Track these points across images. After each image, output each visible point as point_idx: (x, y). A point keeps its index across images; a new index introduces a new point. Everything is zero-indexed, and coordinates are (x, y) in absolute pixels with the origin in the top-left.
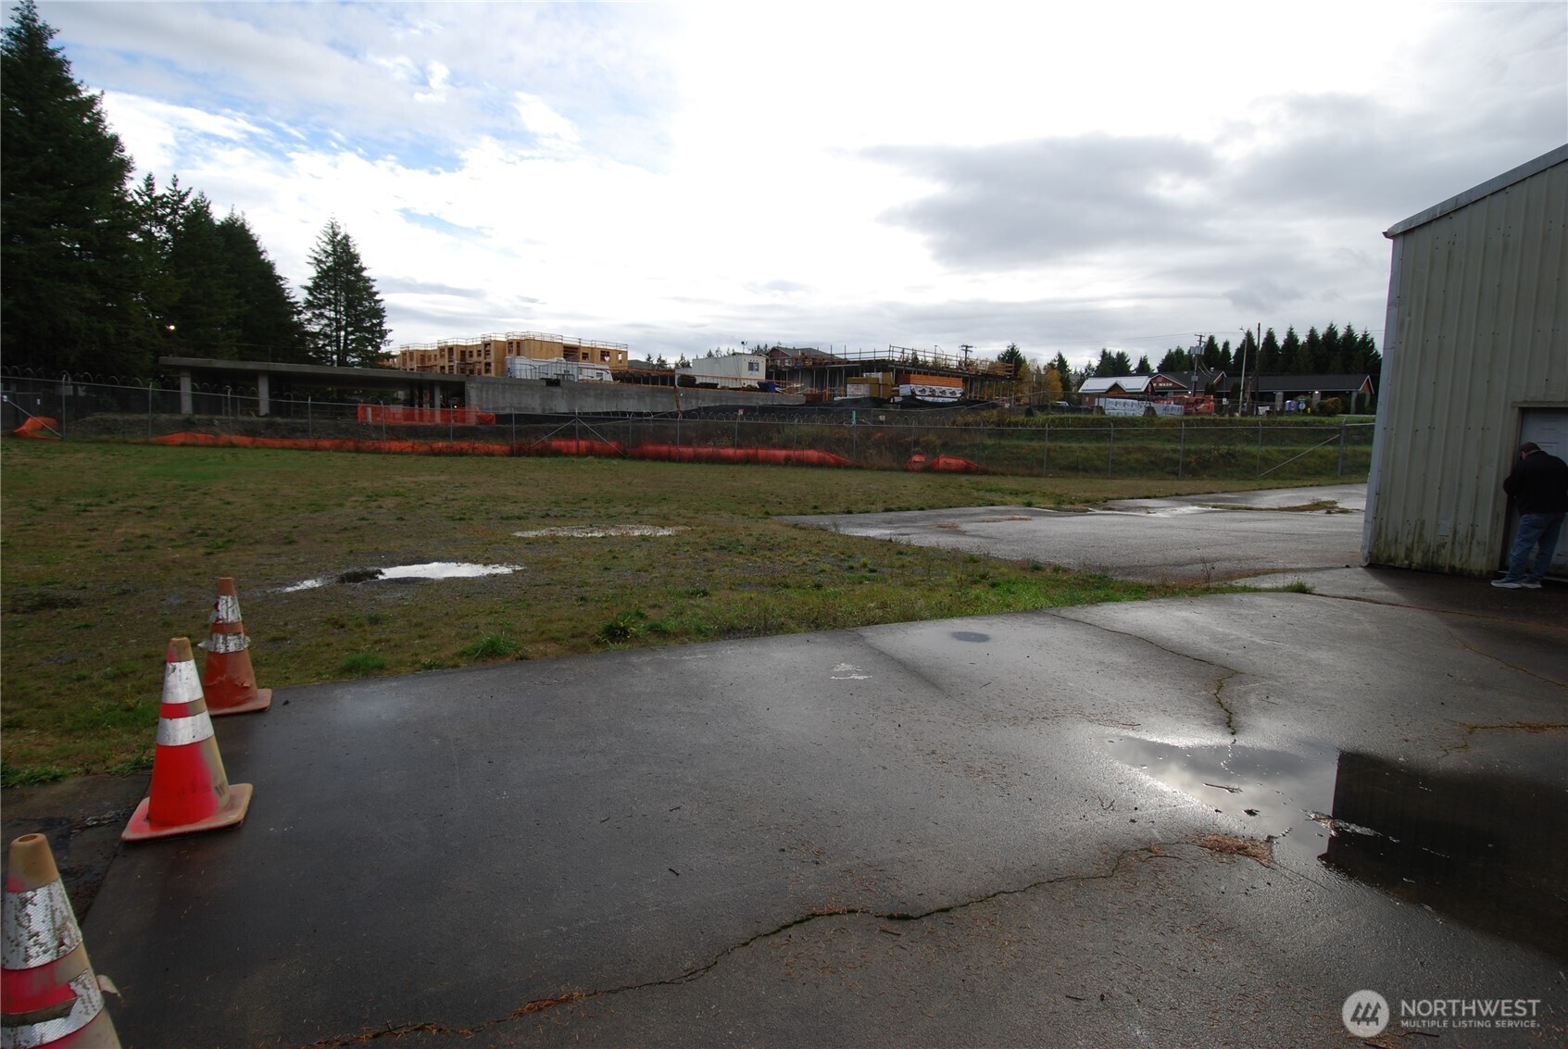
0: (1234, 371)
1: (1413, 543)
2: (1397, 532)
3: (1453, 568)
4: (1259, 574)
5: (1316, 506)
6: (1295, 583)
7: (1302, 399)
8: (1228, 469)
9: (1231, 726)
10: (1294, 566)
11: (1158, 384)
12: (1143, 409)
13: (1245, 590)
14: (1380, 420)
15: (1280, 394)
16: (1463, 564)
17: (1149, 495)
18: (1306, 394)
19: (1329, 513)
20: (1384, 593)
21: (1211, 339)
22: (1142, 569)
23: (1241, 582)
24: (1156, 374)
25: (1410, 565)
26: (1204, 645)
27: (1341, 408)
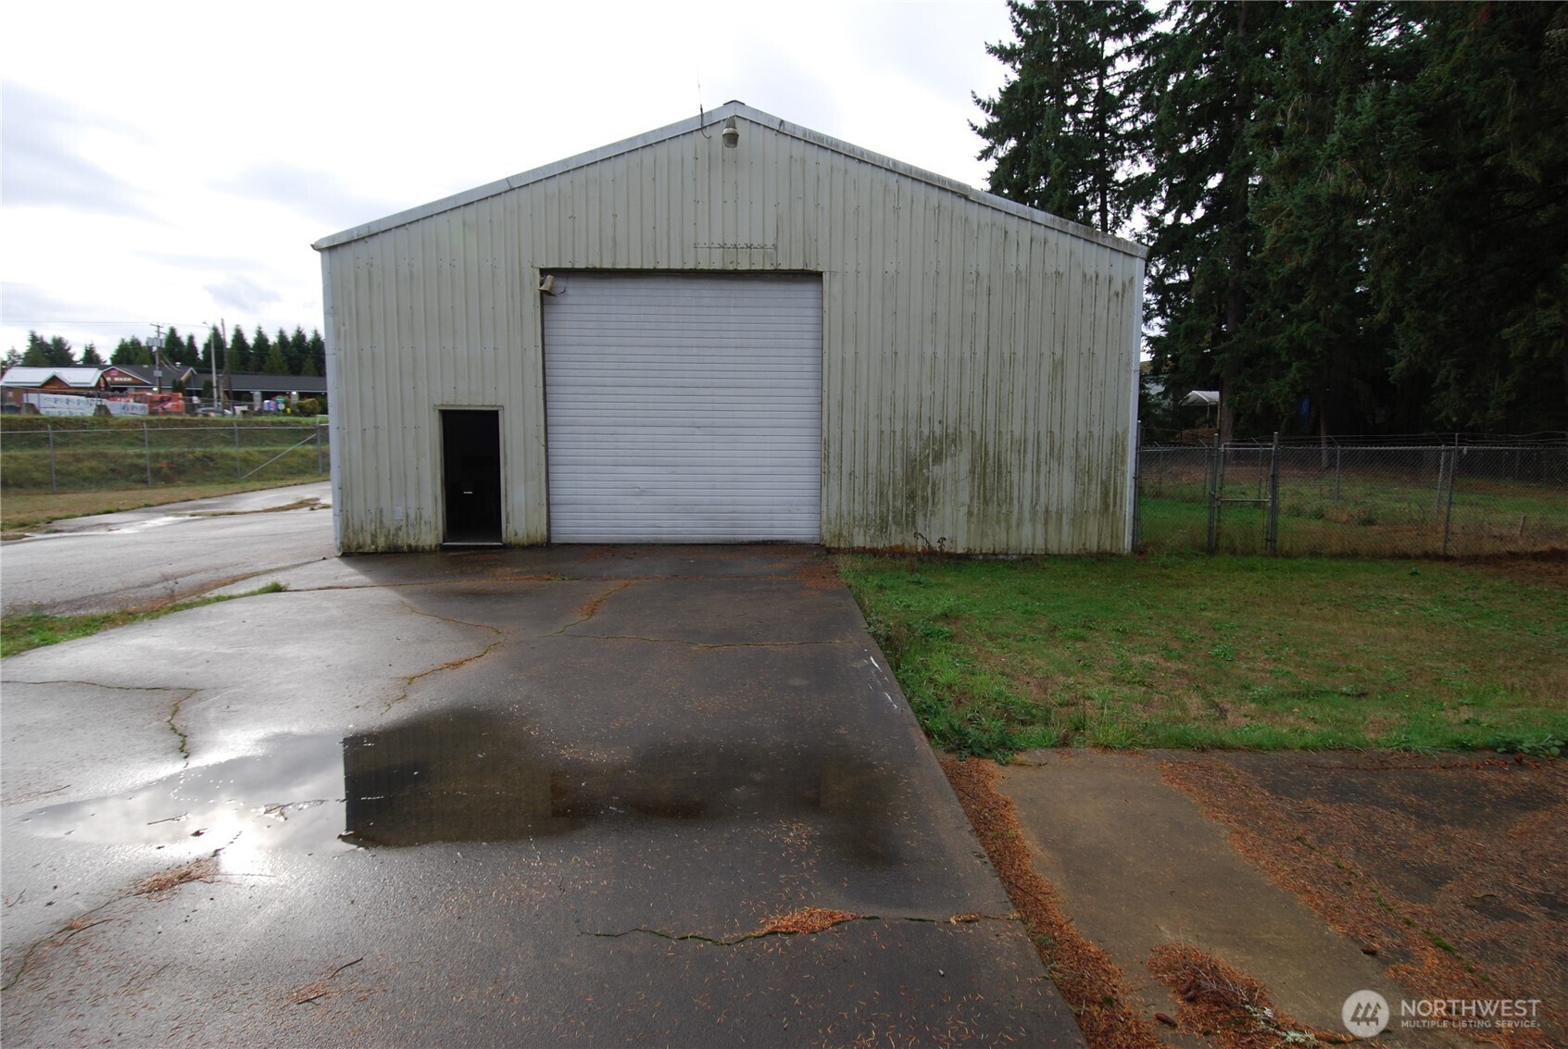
0: (204, 367)
1: (376, 530)
2: (362, 522)
3: (410, 546)
4: (237, 580)
5: (301, 504)
6: (270, 584)
7: (280, 399)
8: (208, 473)
9: (184, 751)
10: (273, 566)
11: (113, 377)
12: (94, 407)
13: (219, 599)
14: (332, 419)
15: (257, 394)
16: (417, 542)
17: (111, 509)
18: (284, 394)
19: (312, 509)
20: (354, 578)
21: (173, 331)
22: (99, 599)
23: (216, 593)
24: (109, 366)
25: (376, 549)
26: (161, 670)
27: (319, 409)
